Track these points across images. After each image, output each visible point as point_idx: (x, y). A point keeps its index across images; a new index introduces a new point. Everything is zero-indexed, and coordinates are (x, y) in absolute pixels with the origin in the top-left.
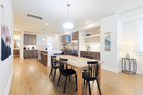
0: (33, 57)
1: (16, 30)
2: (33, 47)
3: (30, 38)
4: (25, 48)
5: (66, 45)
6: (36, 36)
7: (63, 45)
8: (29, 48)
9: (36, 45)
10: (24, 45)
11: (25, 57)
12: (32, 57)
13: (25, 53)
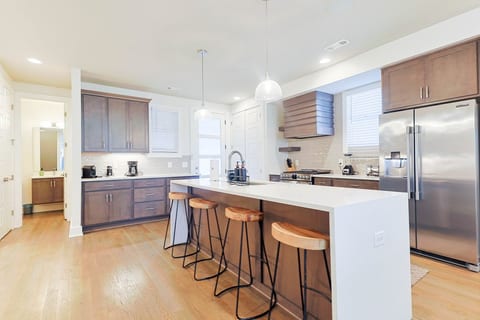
0: (136, 217)
1: (34, 61)
2: (133, 165)
3: (117, 115)
4: (88, 172)
5: (298, 149)
6: (145, 103)
7: (281, 150)
8: (109, 172)
9: (145, 151)
10: (83, 151)
11: (88, 222)
12: (128, 217)
13: (92, 198)
